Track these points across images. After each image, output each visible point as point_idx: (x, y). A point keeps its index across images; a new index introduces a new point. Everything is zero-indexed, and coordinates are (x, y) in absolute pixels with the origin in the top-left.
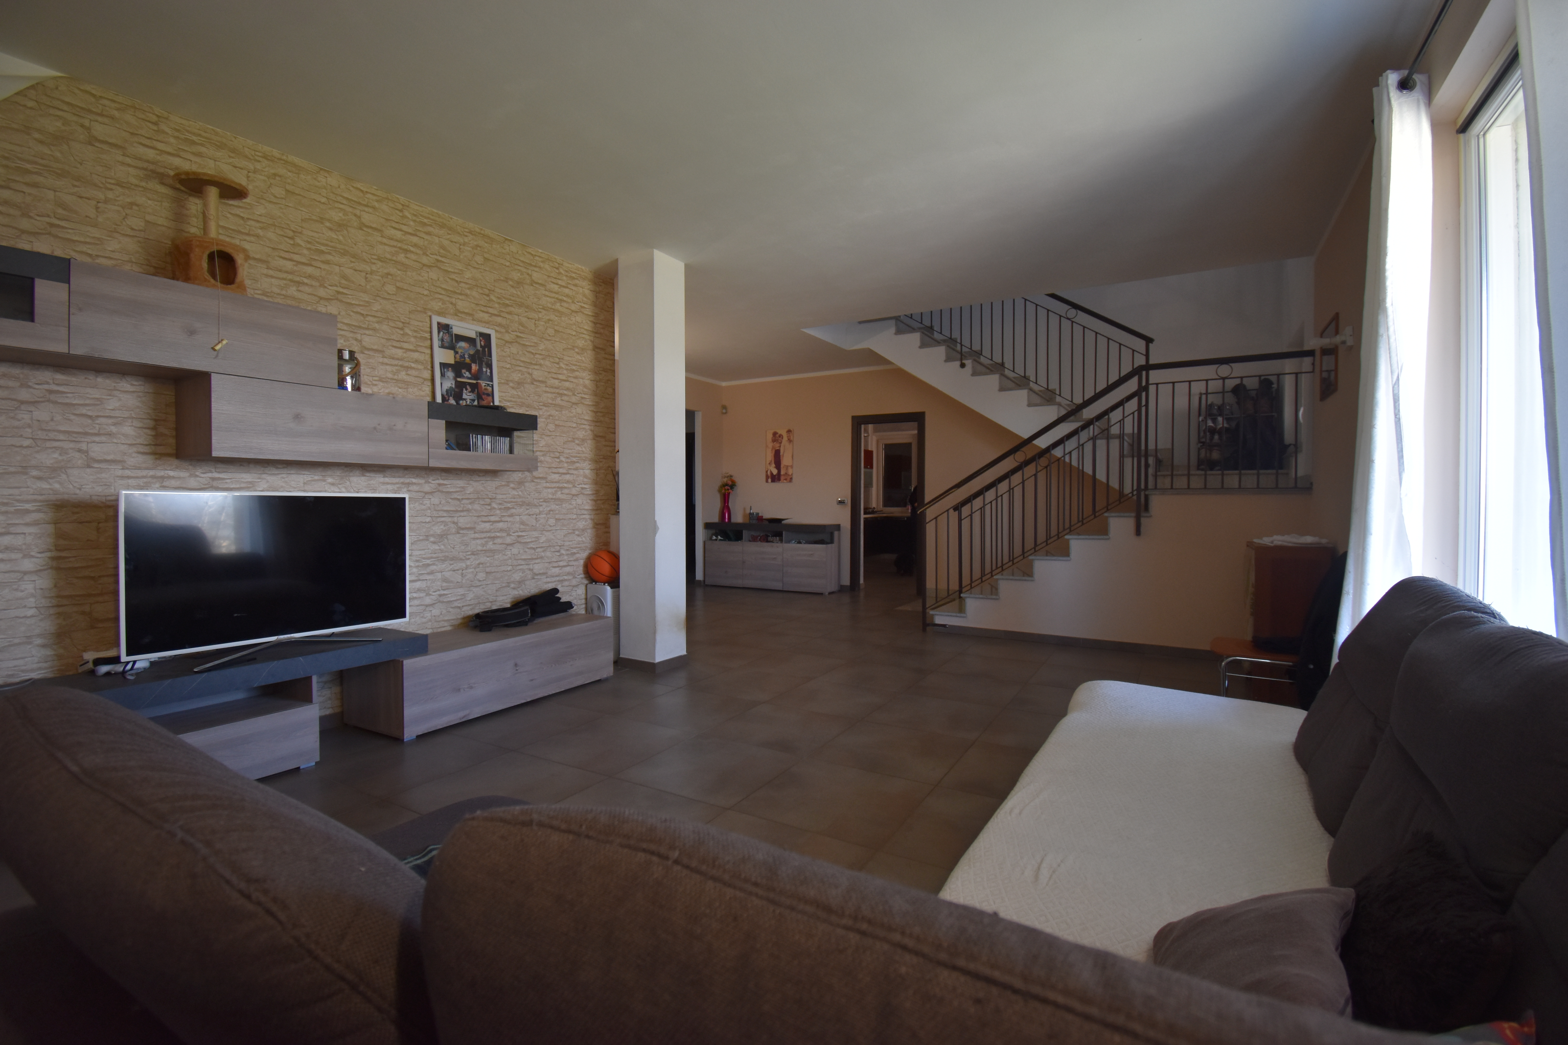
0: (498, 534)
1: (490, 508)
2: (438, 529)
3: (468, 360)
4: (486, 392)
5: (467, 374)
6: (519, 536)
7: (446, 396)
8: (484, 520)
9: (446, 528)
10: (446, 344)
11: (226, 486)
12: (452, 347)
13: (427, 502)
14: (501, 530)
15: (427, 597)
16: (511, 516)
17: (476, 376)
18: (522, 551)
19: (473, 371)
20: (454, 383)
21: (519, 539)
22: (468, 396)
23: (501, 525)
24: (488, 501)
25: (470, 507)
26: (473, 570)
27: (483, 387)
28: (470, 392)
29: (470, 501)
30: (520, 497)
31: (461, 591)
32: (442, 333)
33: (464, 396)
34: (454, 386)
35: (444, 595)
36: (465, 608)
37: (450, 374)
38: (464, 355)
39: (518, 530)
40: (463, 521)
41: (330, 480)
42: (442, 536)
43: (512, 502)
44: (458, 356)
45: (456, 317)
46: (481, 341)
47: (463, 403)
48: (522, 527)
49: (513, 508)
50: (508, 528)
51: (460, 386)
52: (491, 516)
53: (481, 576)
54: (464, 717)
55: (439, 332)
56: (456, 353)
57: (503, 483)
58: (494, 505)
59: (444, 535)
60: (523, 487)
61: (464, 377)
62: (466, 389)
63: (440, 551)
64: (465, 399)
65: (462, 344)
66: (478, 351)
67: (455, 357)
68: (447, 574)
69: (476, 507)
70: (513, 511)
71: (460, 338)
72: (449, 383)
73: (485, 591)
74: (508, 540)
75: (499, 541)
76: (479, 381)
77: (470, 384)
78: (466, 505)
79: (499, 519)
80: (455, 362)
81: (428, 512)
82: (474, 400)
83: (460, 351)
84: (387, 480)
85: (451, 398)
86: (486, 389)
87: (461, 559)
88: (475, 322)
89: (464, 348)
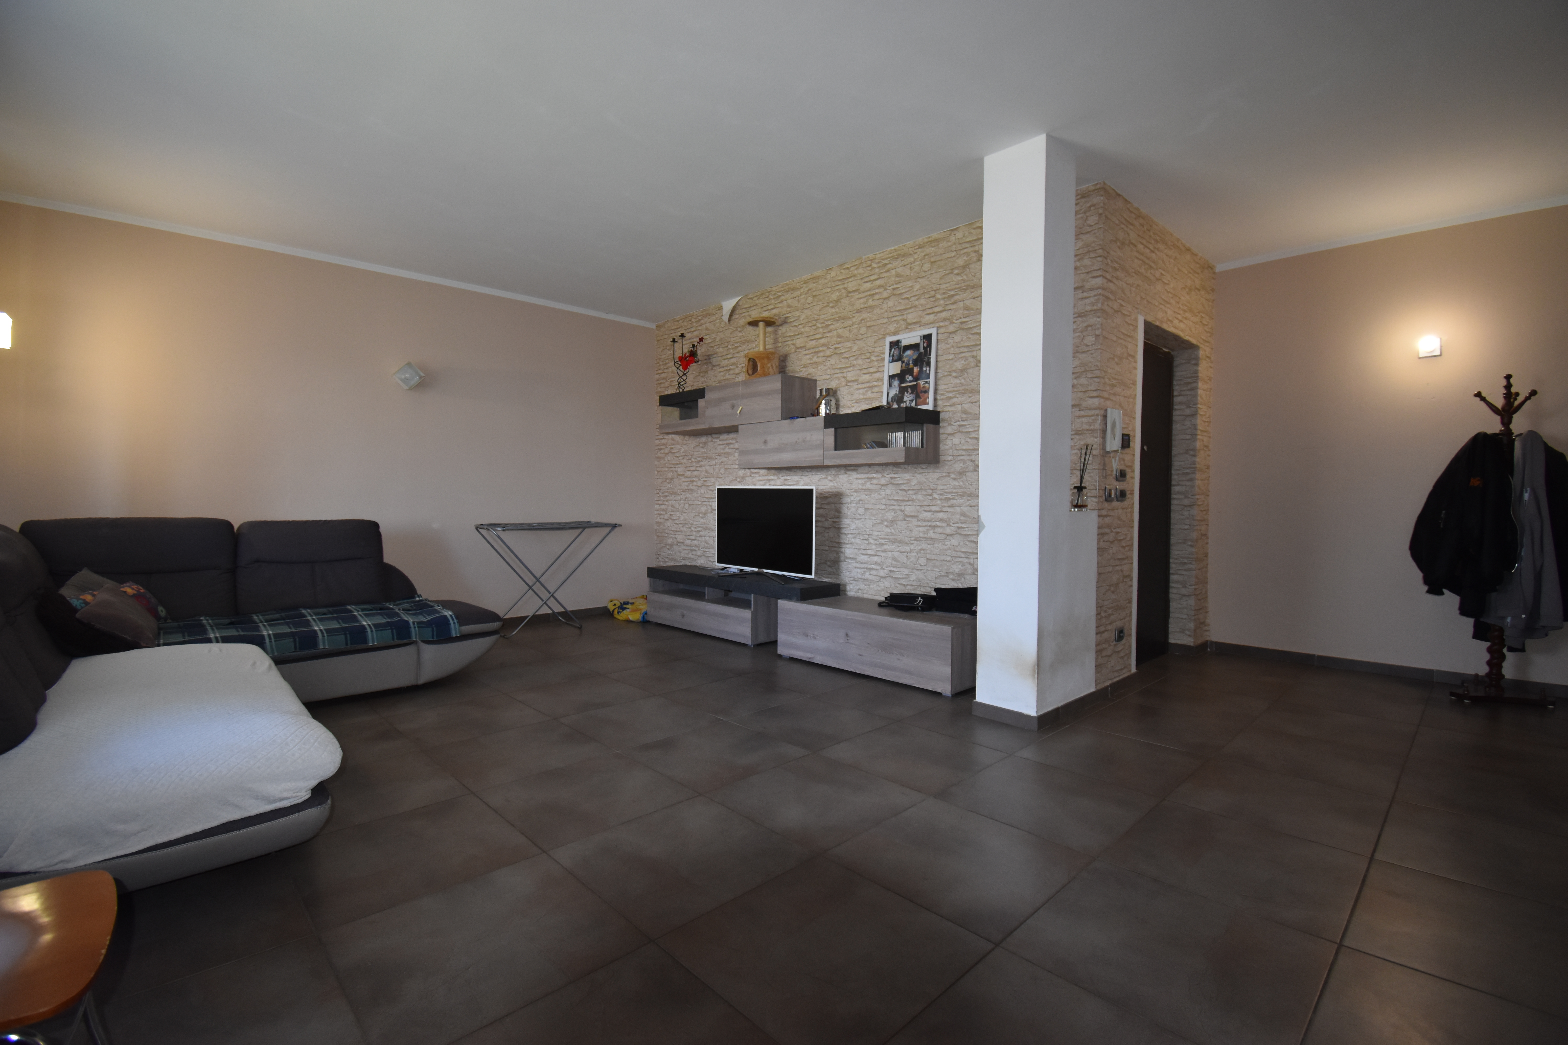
0: (938, 524)
1: (931, 498)
2: (890, 515)
3: (911, 365)
4: (923, 390)
5: (910, 378)
6: (959, 528)
7: (891, 403)
8: (926, 509)
9: (896, 515)
10: (896, 358)
11: (789, 483)
12: (900, 359)
13: (883, 493)
14: (941, 520)
15: (882, 570)
16: (952, 506)
17: (916, 379)
18: (961, 543)
19: (915, 374)
20: (898, 390)
21: (959, 531)
22: (908, 398)
23: (941, 515)
24: (930, 492)
25: (914, 497)
26: (915, 554)
27: (922, 386)
28: (910, 394)
29: (914, 492)
30: (961, 487)
31: (906, 571)
32: (893, 350)
33: (905, 399)
34: (897, 393)
35: (893, 571)
36: (909, 587)
37: (896, 383)
38: (909, 362)
39: (959, 521)
40: (909, 510)
41: (829, 478)
42: (893, 522)
43: (952, 493)
44: (904, 364)
45: (907, 330)
46: (924, 343)
47: (903, 405)
48: (962, 518)
49: (953, 499)
50: (948, 518)
51: (902, 390)
52: (932, 505)
53: (923, 561)
54: (810, 658)
55: (890, 350)
56: (903, 362)
57: (944, 474)
58: (935, 496)
59: (894, 521)
60: (964, 477)
61: (907, 382)
62: (907, 392)
63: (891, 534)
64: (905, 402)
65: (909, 352)
66: (921, 353)
67: (901, 367)
68: (896, 554)
69: (920, 497)
70: (953, 502)
71: (907, 348)
72: (894, 391)
73: (925, 576)
74: (948, 530)
75: (939, 530)
76: (919, 381)
77: (910, 386)
78: (911, 496)
79: (940, 510)
80: (901, 370)
81: (883, 501)
82: (912, 401)
83: (905, 360)
84: (859, 476)
85: (895, 403)
86: (924, 387)
87: (907, 543)
88: (922, 327)
89: (909, 356)
